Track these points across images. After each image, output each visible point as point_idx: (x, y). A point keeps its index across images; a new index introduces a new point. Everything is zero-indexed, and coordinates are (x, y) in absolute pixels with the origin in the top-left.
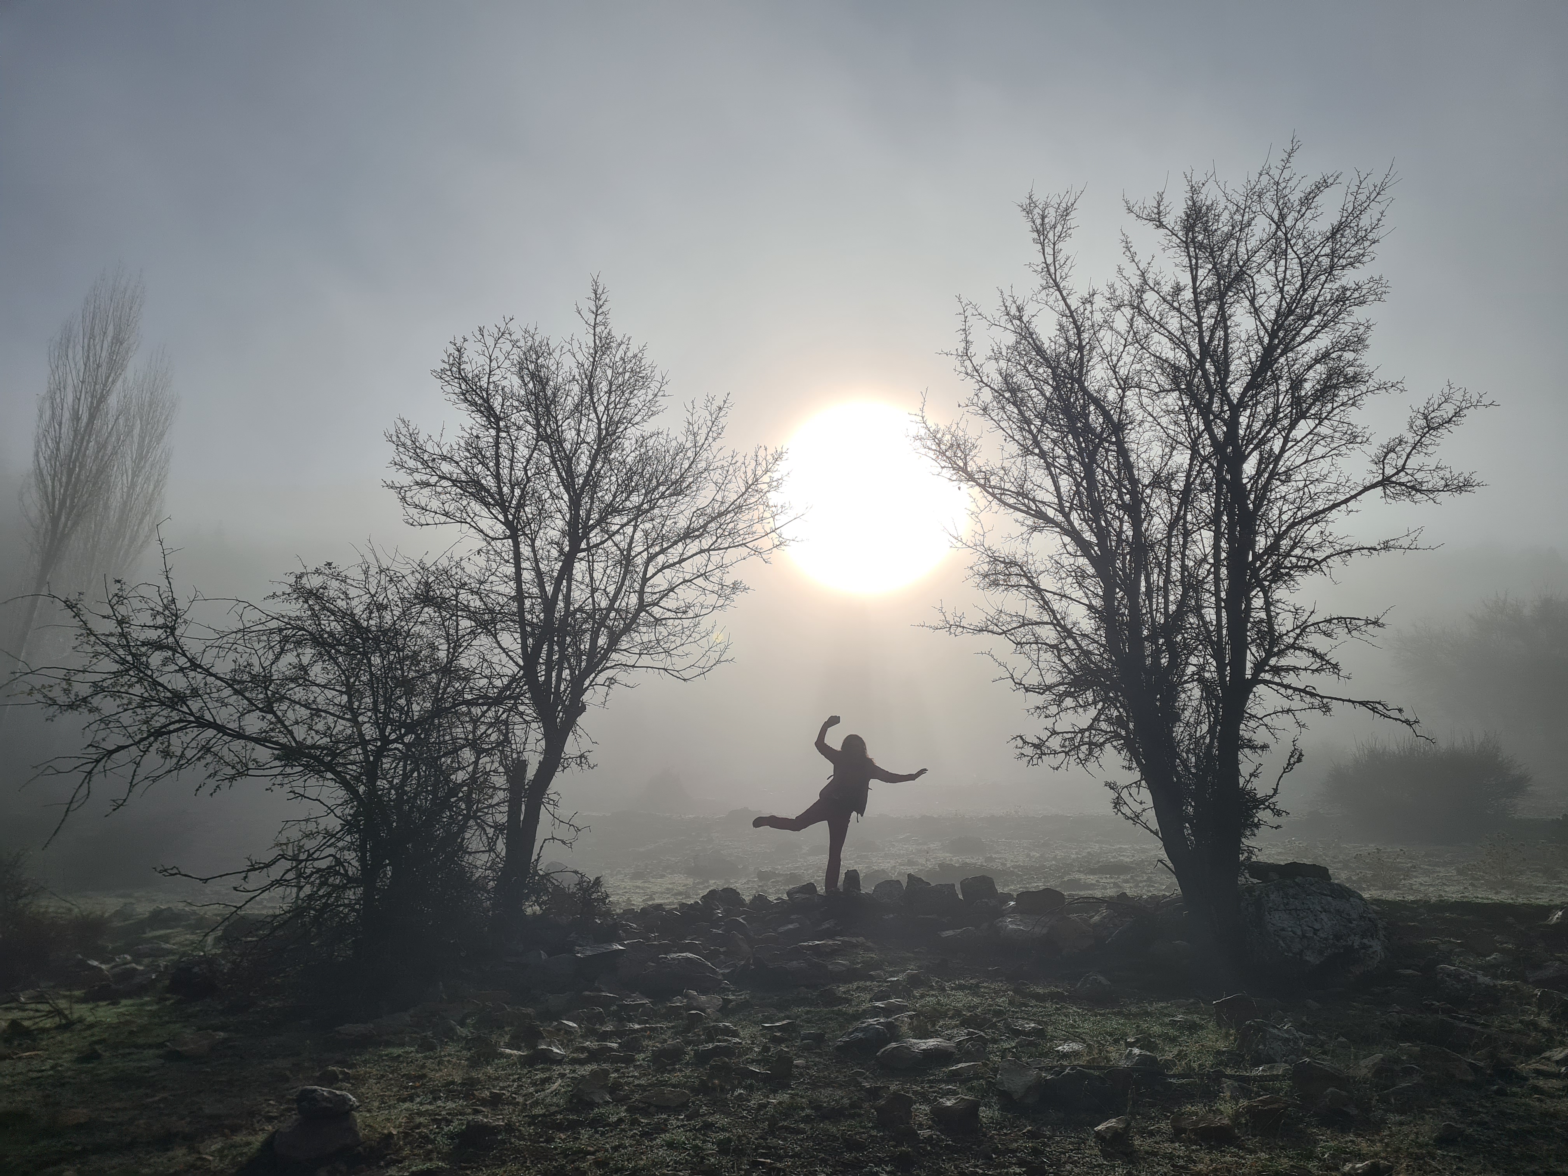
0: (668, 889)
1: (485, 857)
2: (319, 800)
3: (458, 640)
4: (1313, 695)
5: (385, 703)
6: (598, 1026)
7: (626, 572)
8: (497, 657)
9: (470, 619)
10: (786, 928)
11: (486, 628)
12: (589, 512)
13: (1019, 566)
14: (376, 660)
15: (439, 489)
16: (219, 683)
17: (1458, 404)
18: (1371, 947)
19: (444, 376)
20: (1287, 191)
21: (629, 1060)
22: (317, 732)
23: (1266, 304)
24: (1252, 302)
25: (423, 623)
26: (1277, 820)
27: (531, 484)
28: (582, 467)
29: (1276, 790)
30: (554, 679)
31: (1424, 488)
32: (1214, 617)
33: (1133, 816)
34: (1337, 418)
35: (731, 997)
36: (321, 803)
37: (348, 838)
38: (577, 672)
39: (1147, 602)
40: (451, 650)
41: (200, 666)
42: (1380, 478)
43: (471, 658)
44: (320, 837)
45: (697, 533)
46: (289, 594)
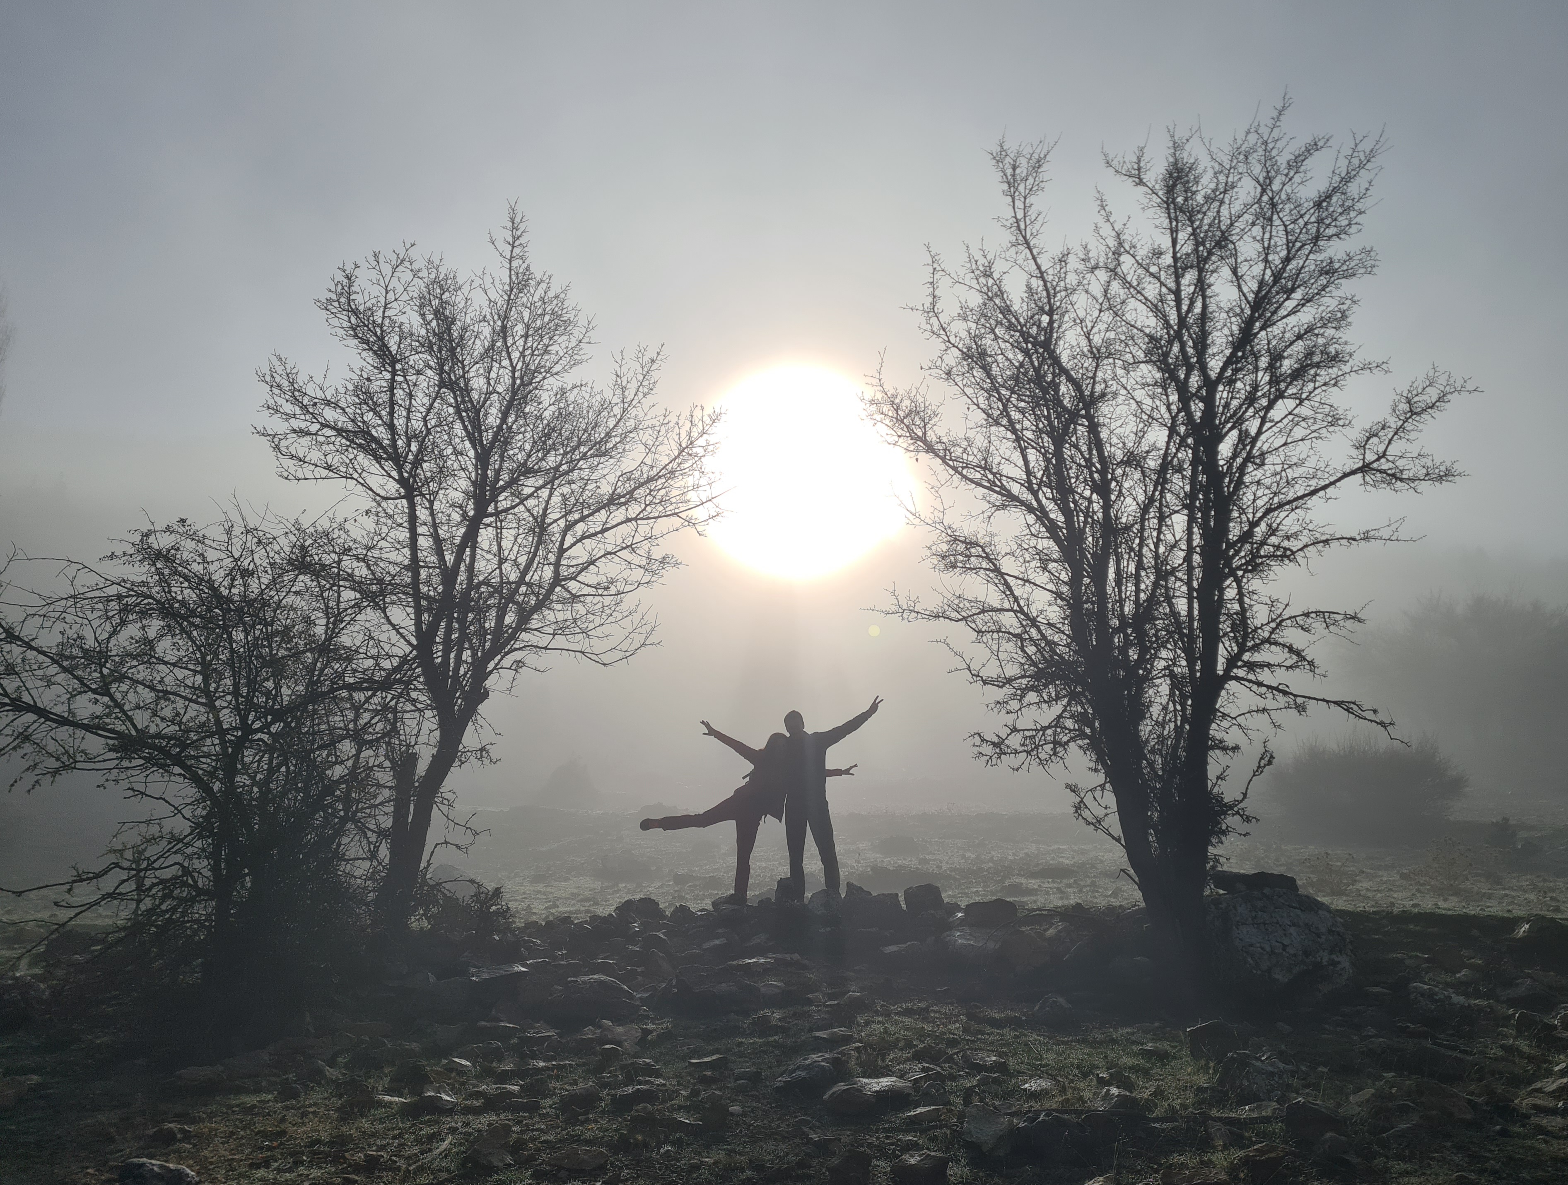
0: (573, 894)
1: (367, 864)
2: (164, 799)
3: (340, 614)
4: (1285, 693)
5: (248, 685)
6: (494, 1065)
7: (539, 543)
8: (386, 635)
9: (354, 589)
10: (712, 944)
11: (373, 601)
12: (498, 473)
13: (981, 547)
14: (238, 635)
15: (321, 439)
16: (41, 658)
17: (1442, 388)
18: (1339, 963)
19: (330, 307)
20: (1274, 153)
21: (533, 1108)
22: (163, 719)
23: (1248, 273)
24: (1235, 271)
25: (297, 593)
26: (1245, 827)
27: (431, 437)
28: (493, 419)
29: (1245, 795)
30: (452, 661)
31: (1404, 476)
32: (1186, 607)
33: (1094, 821)
34: (1317, 399)
35: (651, 1026)
36: (167, 802)
37: (199, 844)
38: (479, 654)
39: (1116, 590)
40: (330, 625)
41: (18, 638)
42: (1360, 464)
43: (355, 634)
44: (164, 843)
45: (623, 500)
46: (131, 555)
